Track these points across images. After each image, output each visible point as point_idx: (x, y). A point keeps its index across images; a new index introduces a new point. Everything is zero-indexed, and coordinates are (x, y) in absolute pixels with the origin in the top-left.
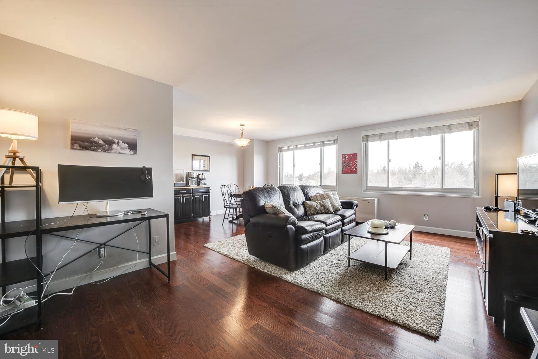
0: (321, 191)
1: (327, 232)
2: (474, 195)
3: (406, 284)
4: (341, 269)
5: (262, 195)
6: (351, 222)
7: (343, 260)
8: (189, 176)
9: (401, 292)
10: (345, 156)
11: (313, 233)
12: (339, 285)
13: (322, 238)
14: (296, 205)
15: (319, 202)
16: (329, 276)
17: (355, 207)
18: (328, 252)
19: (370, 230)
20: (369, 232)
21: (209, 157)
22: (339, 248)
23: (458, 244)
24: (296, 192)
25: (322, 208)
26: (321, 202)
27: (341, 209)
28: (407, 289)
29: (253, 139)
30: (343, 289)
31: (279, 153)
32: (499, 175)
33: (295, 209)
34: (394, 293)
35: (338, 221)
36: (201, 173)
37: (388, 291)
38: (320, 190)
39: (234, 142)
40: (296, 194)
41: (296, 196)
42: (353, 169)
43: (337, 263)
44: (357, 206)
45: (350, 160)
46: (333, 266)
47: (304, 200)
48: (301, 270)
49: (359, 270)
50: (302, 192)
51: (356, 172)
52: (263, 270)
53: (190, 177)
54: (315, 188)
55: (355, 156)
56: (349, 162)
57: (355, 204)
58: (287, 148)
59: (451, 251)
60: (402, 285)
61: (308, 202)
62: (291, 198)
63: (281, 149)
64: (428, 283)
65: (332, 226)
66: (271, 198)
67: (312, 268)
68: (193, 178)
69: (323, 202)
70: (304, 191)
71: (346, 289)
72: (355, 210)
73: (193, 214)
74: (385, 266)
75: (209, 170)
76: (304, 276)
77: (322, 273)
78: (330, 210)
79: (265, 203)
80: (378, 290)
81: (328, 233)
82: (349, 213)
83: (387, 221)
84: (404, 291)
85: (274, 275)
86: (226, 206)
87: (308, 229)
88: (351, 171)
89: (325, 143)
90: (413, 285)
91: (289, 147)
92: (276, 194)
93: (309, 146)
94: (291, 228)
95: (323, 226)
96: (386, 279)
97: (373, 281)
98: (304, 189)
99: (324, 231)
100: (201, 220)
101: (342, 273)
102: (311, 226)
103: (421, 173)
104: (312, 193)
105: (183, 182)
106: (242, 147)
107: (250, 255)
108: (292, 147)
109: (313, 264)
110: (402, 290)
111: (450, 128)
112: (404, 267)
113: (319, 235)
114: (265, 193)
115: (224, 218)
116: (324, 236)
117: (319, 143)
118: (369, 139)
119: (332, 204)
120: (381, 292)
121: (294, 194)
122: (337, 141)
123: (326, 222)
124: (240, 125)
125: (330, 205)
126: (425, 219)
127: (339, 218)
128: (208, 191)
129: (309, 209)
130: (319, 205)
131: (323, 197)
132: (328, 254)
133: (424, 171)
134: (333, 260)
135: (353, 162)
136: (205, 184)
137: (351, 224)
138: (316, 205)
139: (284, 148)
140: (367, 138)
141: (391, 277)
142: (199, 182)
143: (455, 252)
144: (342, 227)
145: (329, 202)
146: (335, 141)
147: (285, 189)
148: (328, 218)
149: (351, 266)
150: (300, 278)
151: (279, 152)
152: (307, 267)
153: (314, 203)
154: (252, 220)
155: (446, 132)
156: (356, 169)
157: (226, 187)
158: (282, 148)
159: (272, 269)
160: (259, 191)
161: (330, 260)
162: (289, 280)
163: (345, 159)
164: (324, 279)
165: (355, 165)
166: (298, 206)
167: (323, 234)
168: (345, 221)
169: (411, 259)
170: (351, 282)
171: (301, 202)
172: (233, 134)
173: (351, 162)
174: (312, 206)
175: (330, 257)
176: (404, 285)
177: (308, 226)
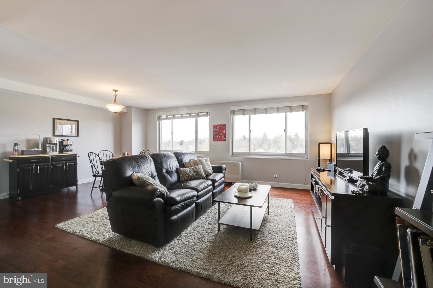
0: (195, 158)
1: (198, 197)
2: (305, 158)
3: (267, 243)
4: (211, 235)
5: (129, 164)
6: (220, 184)
7: (213, 224)
8: (47, 142)
9: (264, 252)
10: (216, 127)
11: (184, 203)
12: (209, 256)
13: (194, 205)
14: (169, 172)
15: (192, 168)
16: (199, 246)
17: (224, 170)
18: (200, 216)
19: (237, 194)
20: (236, 196)
21: (78, 122)
22: (210, 210)
23: (297, 195)
24: (169, 159)
25: (195, 174)
26: (194, 168)
27: (212, 173)
28: (269, 248)
29: (131, 106)
30: (213, 261)
31: (157, 122)
32: (320, 144)
33: (168, 176)
34: (259, 255)
35: (209, 186)
36: (65, 138)
37: (254, 254)
38: (194, 156)
39: (106, 108)
40: (169, 161)
41: (169, 163)
42: (222, 138)
43: (208, 228)
44: (225, 170)
45: (220, 130)
46: (204, 233)
47: (178, 167)
48: (171, 244)
49: (228, 234)
50: (176, 159)
51: (225, 140)
52: (126, 252)
53: (48, 144)
54: (189, 155)
55: (224, 126)
56: (219, 132)
57: (224, 168)
58: (165, 117)
59: (294, 202)
60: (264, 245)
61: (181, 168)
62: (164, 166)
63: (159, 118)
64: (284, 237)
65: (204, 191)
66: (141, 168)
67: (183, 239)
68: (54, 144)
69: (196, 168)
70: (179, 158)
71: (215, 260)
72: (224, 174)
73: (52, 186)
74: (250, 228)
75: (77, 136)
76: (173, 251)
77: (193, 244)
78: (202, 176)
79: (132, 173)
80: (245, 254)
81: (200, 199)
82: (219, 177)
83: (250, 184)
84: (267, 251)
85: (139, 255)
86: (95, 175)
87: (178, 199)
88: (221, 139)
89: (200, 114)
90: (273, 243)
91: (167, 116)
92: (147, 162)
93: (185, 116)
94: (159, 201)
95: (195, 193)
96: (251, 240)
97: (241, 245)
98: (178, 156)
99: (195, 198)
100: (66, 190)
101: (212, 240)
102: (181, 195)
103: (267, 141)
104: (186, 159)
105: (38, 148)
106: (115, 113)
107: (114, 233)
108: (170, 117)
109: (184, 233)
110: (266, 250)
111: (291, 109)
112: (264, 223)
113: (191, 202)
114: (133, 163)
115: (93, 188)
116: (195, 203)
117: (194, 115)
118: (235, 113)
119: (204, 169)
120: (248, 257)
121: (167, 162)
122: (210, 113)
123: (197, 188)
124: (113, 90)
125: (202, 171)
126: (275, 177)
127: (210, 182)
128: (74, 158)
129: (182, 175)
130: (192, 171)
131: (196, 163)
132: (200, 219)
133: (269, 139)
134: (204, 226)
135: (222, 132)
136: (71, 151)
137: (221, 186)
138: (189, 171)
139: (163, 117)
140: (233, 112)
141: (255, 237)
142: (63, 149)
143: (296, 202)
144: (213, 190)
145: (202, 167)
146: (208, 114)
147: (157, 157)
148: (200, 184)
149: (221, 230)
150: (169, 255)
151: (157, 120)
152: (178, 237)
153: (187, 169)
154: (115, 194)
155: (288, 112)
156: (225, 137)
157: (94, 154)
158: (161, 117)
159: (138, 248)
160: (126, 160)
161: (202, 226)
162: (155, 261)
163: (216, 129)
164: (194, 251)
165: (224, 134)
166: (172, 173)
167: (195, 201)
168: (216, 184)
169: (268, 214)
170: (220, 250)
171: (174, 169)
172: (105, 99)
173: (221, 132)
174: (185, 172)
175: (202, 222)
176: (266, 244)
177: (178, 196)
